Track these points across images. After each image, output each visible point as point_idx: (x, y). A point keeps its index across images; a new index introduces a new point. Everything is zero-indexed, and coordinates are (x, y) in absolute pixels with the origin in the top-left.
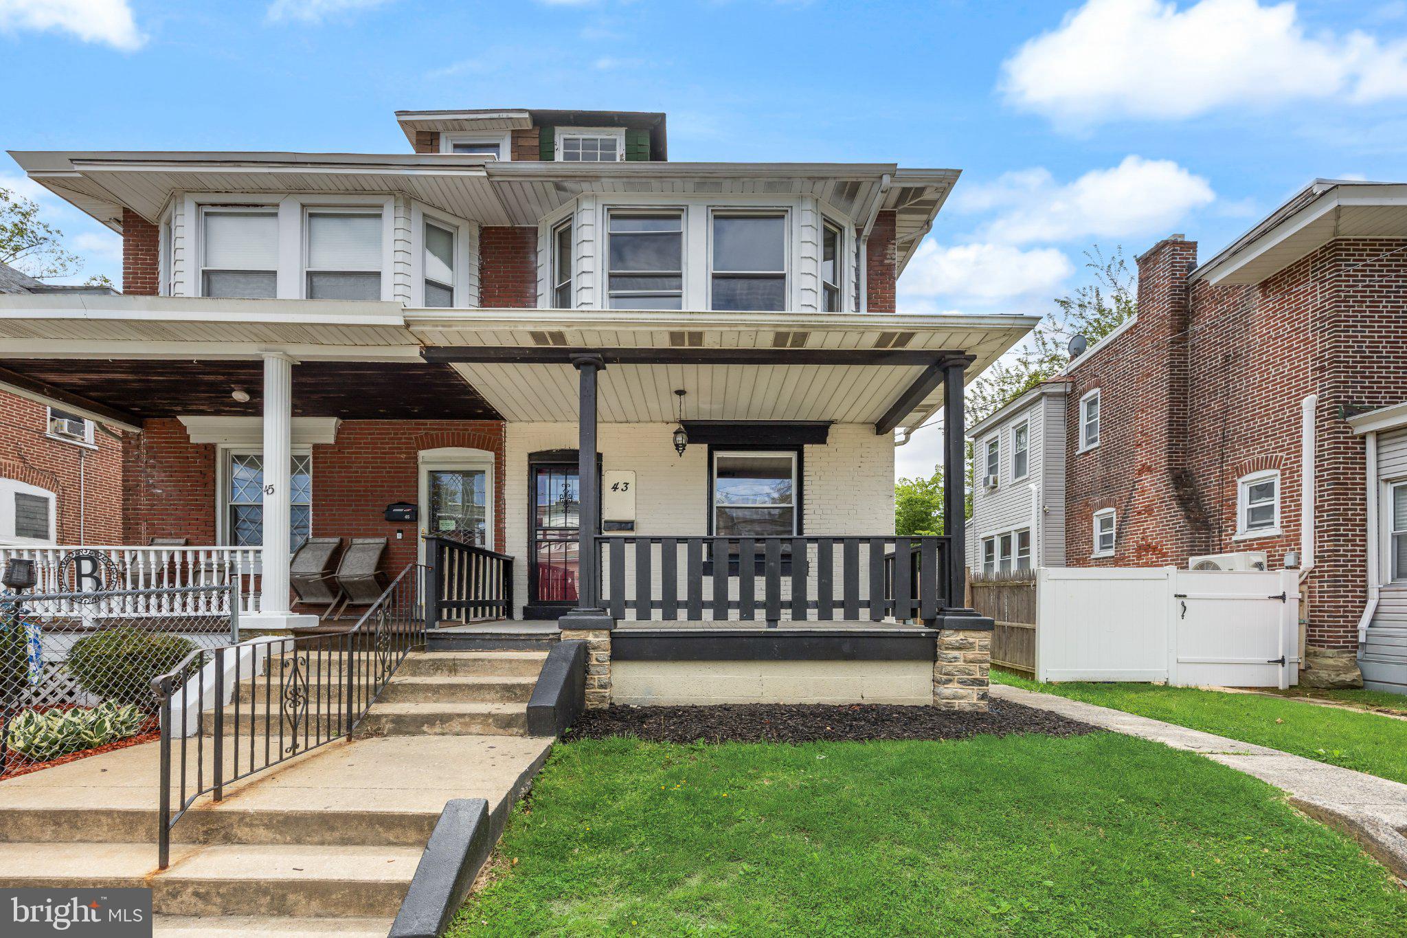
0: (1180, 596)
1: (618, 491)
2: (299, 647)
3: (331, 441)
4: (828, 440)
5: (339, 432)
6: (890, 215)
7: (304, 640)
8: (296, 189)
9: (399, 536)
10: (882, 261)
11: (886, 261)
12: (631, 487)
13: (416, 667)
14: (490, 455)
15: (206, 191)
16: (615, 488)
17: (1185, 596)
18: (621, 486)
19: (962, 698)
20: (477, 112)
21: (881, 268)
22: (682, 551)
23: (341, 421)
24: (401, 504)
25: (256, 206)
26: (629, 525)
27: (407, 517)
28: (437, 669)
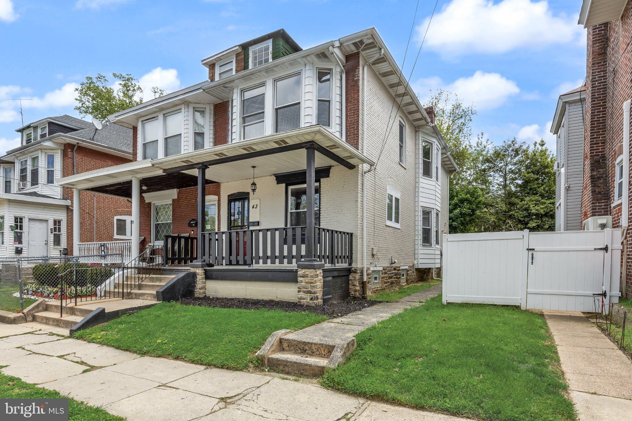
0: (530, 250)
1: (254, 208)
2: (139, 273)
3: (176, 198)
4: (330, 175)
5: (178, 194)
6: (357, 54)
7: (141, 270)
8: (161, 109)
9: (192, 232)
10: (353, 79)
11: (355, 79)
12: (258, 206)
13: (152, 280)
14: (216, 197)
15: (143, 116)
16: (253, 207)
17: (533, 249)
18: (255, 206)
19: (304, 299)
20: (223, 52)
21: (353, 83)
22: (277, 233)
23: (178, 190)
24: (193, 220)
25: (154, 118)
26: (258, 223)
27: (194, 225)
28: (157, 280)
